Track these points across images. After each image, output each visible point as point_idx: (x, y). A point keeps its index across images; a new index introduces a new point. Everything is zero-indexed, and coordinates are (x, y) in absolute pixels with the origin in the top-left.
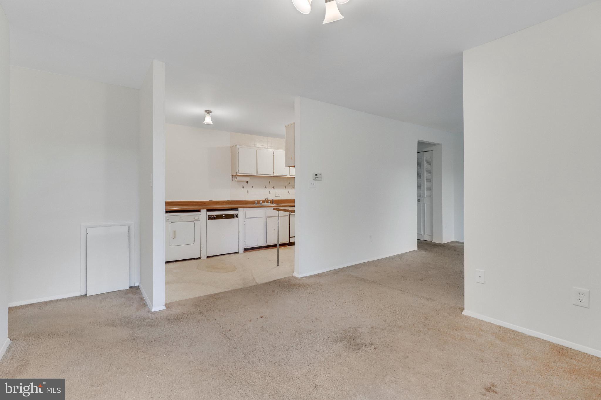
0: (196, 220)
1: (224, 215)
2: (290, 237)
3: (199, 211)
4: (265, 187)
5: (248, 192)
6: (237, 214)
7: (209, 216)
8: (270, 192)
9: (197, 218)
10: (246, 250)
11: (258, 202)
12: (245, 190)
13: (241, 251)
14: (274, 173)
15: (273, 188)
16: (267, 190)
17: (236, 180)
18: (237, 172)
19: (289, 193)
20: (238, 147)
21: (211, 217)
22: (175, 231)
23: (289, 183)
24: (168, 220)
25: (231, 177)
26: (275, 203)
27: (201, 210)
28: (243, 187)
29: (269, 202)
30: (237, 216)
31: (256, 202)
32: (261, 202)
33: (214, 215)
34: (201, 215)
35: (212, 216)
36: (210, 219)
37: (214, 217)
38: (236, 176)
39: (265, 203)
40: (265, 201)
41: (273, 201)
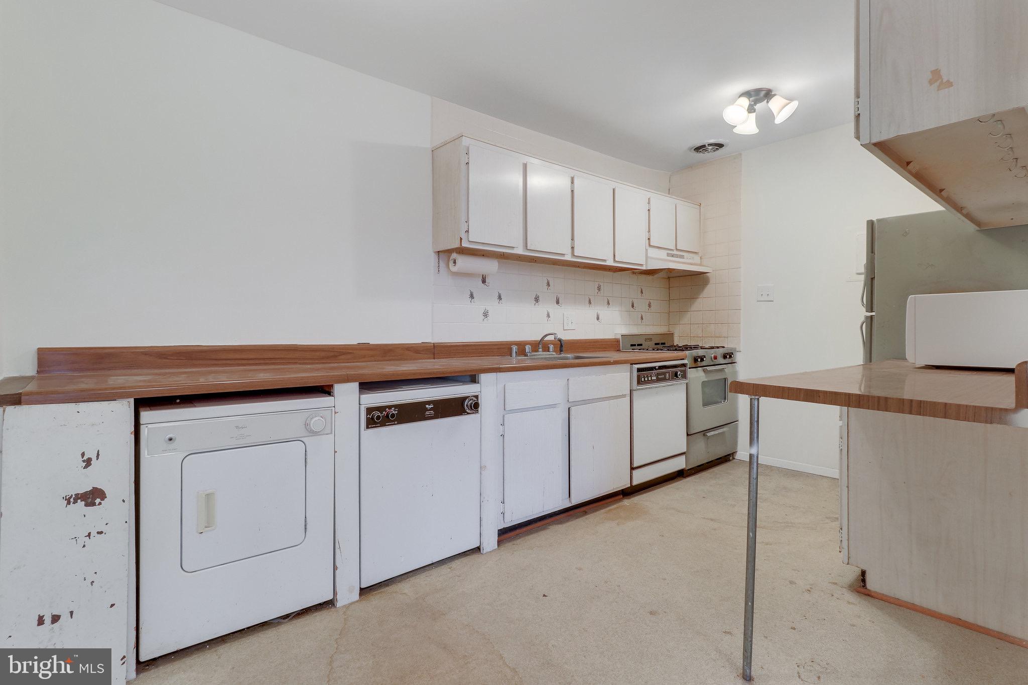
0: (314, 433)
1: (429, 403)
2: (632, 469)
3: (325, 390)
4: (537, 299)
5: (486, 314)
6: (477, 397)
7: (369, 410)
8: (548, 316)
9: (316, 423)
10: (507, 534)
11: (520, 347)
12: (478, 307)
13: (490, 542)
14: (573, 248)
15: (558, 302)
16: (541, 310)
17: (454, 269)
18: (463, 236)
19: (598, 319)
20: (465, 141)
21: (378, 417)
22: (208, 495)
23: (599, 289)
24: (173, 445)
25: (433, 258)
26: (567, 352)
27: (338, 388)
28: (472, 296)
29: (551, 347)
30: (476, 406)
31: (515, 348)
32: (528, 348)
33: (390, 407)
34: (333, 410)
35: (380, 409)
36: (375, 423)
37: (393, 415)
38: (454, 255)
39: (540, 350)
40: (540, 346)
41: (561, 346)
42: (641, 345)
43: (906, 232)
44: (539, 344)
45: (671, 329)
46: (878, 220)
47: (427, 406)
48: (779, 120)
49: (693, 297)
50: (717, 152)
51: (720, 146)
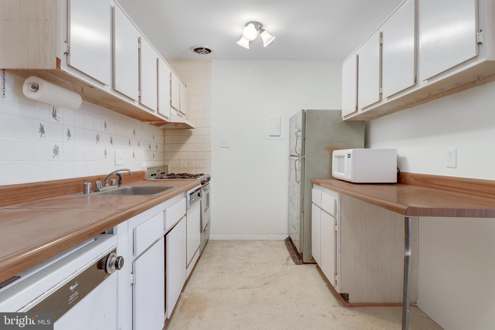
4: (98, 138)
5: (56, 151)
6: (115, 251)
8: (105, 153)
11: (93, 183)
12: (48, 142)
15: (111, 142)
16: (101, 148)
18: (63, 58)
19: (133, 156)
23: (134, 133)
28: (42, 130)
29: (114, 181)
31: (89, 185)
32: (99, 184)
39: (107, 184)
40: (107, 181)
41: (120, 179)
42: (155, 175)
43: (318, 118)
44: (106, 179)
45: (166, 163)
46: (308, 110)
47: (71, 288)
48: (265, 46)
49: (181, 143)
50: (207, 55)
51: (209, 51)
